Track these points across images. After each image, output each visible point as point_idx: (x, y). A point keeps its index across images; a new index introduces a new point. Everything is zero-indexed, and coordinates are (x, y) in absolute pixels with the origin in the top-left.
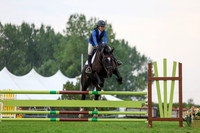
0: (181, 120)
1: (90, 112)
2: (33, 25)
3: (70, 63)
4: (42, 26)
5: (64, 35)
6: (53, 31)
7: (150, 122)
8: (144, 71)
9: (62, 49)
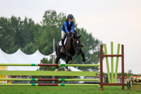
0: (123, 85)
1: (60, 80)
2: (19, 18)
3: (46, 45)
4: (26, 19)
5: (41, 25)
6: (33, 23)
7: (102, 87)
8: (97, 50)
9: (39, 35)
